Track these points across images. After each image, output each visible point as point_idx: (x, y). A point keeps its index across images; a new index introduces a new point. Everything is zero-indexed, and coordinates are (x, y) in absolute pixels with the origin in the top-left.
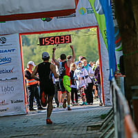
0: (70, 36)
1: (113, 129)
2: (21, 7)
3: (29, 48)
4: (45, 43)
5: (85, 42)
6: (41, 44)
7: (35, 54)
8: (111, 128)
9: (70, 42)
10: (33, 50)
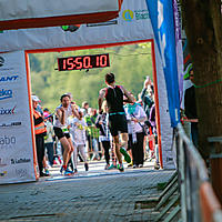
0: (107, 55)
1: (178, 208)
2: (30, 7)
3: (39, 74)
4: (68, 66)
5: (130, 66)
6: (61, 69)
7: (48, 85)
8: (174, 205)
9: (108, 65)
10: (45, 79)
